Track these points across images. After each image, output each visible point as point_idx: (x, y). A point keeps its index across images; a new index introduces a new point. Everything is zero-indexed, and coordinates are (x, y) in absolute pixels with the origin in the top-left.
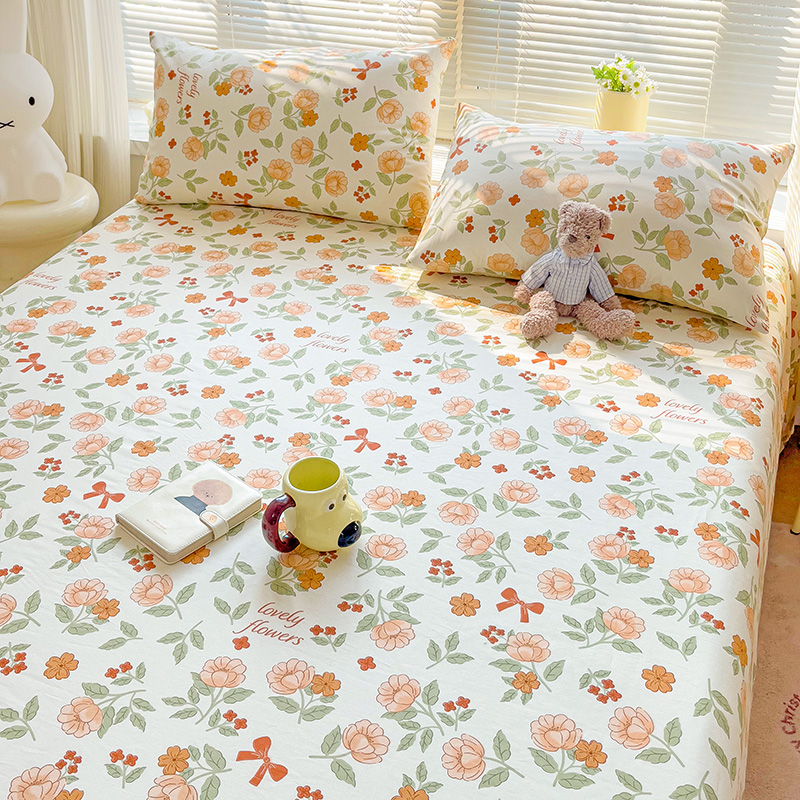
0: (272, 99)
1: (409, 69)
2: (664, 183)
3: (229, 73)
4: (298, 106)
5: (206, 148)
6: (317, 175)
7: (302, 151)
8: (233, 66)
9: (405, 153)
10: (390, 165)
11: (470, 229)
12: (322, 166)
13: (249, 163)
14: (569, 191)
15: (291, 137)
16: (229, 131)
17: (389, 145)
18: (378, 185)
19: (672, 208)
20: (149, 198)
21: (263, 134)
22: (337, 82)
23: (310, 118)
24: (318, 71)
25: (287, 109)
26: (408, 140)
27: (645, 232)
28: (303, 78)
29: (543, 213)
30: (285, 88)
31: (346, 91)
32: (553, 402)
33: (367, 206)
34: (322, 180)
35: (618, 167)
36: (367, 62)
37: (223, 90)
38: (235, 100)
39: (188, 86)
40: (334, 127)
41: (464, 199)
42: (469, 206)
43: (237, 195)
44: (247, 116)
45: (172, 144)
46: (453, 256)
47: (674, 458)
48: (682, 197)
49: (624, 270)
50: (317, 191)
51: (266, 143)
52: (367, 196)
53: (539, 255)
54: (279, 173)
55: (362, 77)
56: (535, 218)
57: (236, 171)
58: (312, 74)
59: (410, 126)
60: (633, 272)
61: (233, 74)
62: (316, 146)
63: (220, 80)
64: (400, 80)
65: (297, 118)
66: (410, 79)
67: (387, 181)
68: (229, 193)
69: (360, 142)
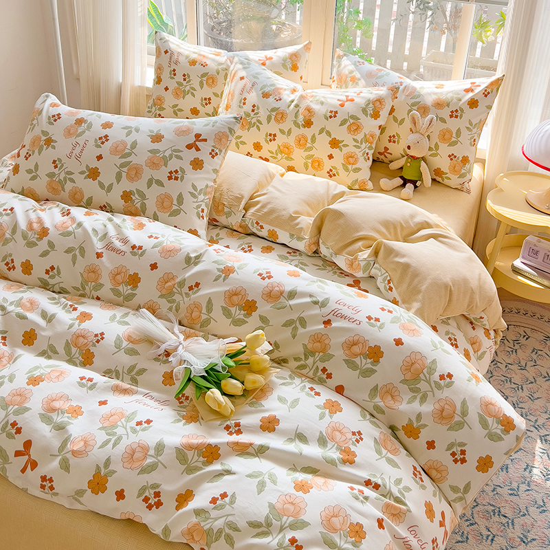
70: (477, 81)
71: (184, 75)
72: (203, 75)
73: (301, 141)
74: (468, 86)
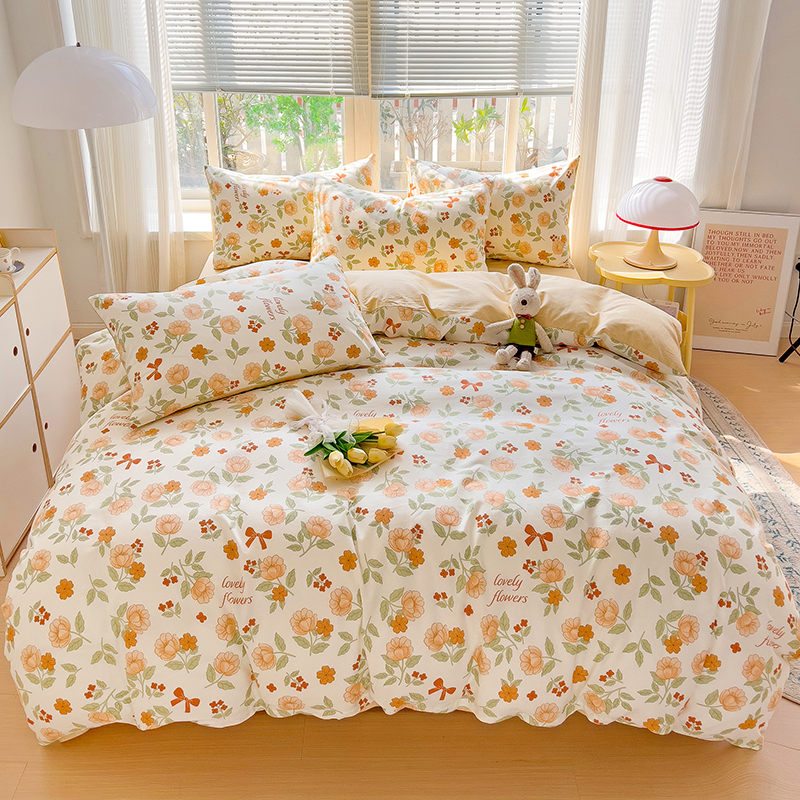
70: (558, 165)
71: (258, 207)
72: (280, 204)
73: (421, 248)
74: (552, 171)
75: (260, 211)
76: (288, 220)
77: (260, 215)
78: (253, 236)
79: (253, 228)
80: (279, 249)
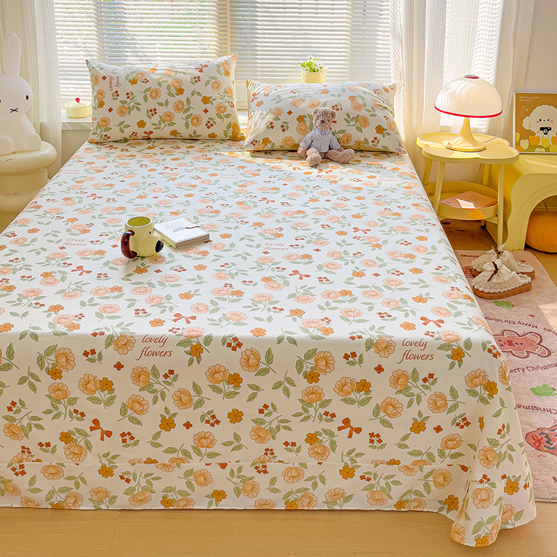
0: (160, 84)
1: (222, 67)
2: (352, 98)
3: (135, 74)
4: (173, 86)
5: (130, 110)
6: (187, 117)
7: (179, 107)
8: (136, 71)
9: (226, 104)
10: (221, 109)
11: (272, 127)
12: (189, 113)
13: (152, 115)
14: (312, 106)
15: (172, 101)
16: (141, 100)
17: (219, 101)
18: (217, 119)
19: (359, 107)
20: (98, 139)
21: (159, 100)
22: (189, 74)
23: (180, 91)
24: (179, 70)
25: (168, 88)
26: (226, 98)
27: (349, 118)
28: (173, 74)
29: (304, 116)
30: (165, 79)
31: (195, 78)
32: (335, 182)
33: (212, 130)
34: (190, 120)
35: (331, 95)
36: (201, 65)
37: (134, 82)
38: (140, 87)
39: (114, 82)
40: (192, 94)
41: (266, 115)
42: (270, 117)
43: (145, 132)
44: (149, 93)
45: (110, 110)
46: (266, 141)
47: (393, 190)
48: (361, 103)
49: (343, 136)
50: (187, 126)
51: (160, 104)
52: (212, 125)
53: (305, 135)
54: (168, 118)
55: (201, 71)
56: (301, 119)
57: (146, 119)
58: (176, 72)
59: (226, 92)
60: (347, 136)
61: (137, 75)
62: (185, 104)
63: (131, 78)
64: (219, 72)
65: (174, 92)
66: (223, 72)
67: (220, 117)
68: (141, 132)
69: (206, 100)
71: (127, 94)
72: (147, 90)
75: (128, 98)
76: (152, 104)
77: (129, 100)
78: (122, 119)
79: (121, 112)
80: (144, 130)
